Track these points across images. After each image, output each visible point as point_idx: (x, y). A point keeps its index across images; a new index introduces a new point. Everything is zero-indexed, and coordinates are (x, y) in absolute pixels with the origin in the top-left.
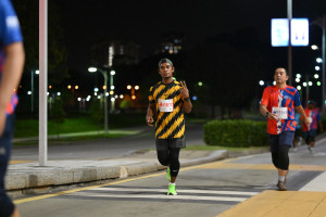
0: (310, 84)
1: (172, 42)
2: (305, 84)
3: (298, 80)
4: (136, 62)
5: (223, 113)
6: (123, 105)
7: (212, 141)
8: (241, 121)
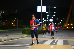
0: (46, 20)
1: (15, 10)
2: (45, 21)
3: (43, 20)
4: (7, 15)
5: (27, 27)
6: (4, 24)
7: (24, 33)
8: (30, 29)
